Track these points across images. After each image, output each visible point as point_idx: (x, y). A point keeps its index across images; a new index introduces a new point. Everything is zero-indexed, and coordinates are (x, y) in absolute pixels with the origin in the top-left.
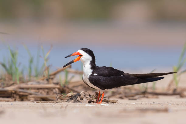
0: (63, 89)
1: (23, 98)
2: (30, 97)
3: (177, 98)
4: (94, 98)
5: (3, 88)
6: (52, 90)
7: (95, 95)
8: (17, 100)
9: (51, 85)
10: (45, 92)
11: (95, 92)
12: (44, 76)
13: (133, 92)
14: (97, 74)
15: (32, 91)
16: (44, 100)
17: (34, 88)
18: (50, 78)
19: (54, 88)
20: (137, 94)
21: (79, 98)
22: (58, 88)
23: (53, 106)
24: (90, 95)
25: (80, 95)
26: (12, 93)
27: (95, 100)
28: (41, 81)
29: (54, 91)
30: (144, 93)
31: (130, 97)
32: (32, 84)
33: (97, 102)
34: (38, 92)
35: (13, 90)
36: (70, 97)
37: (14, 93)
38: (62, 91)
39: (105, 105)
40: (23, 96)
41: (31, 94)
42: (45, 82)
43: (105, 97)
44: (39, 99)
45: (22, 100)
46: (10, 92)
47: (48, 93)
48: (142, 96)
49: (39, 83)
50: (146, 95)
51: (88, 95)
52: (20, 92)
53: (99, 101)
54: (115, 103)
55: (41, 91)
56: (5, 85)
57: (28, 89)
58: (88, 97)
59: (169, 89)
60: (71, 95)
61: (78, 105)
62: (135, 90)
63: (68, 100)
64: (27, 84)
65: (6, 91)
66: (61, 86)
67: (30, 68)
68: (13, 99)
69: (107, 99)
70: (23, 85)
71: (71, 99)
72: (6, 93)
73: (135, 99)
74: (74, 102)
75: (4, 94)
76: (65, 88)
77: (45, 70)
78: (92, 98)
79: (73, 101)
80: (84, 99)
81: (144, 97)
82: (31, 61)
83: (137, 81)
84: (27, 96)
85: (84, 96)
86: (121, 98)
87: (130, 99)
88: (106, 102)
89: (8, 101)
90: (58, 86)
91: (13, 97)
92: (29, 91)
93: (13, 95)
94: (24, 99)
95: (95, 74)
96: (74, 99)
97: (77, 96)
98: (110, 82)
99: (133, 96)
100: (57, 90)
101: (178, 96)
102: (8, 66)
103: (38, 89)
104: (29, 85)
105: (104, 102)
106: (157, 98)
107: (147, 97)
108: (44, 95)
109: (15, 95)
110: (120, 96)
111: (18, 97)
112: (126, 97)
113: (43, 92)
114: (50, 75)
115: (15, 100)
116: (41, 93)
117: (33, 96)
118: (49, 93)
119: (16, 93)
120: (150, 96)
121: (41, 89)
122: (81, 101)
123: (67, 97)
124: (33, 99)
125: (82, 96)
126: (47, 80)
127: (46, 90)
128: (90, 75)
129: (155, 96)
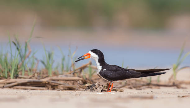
0: (85, 81)
1: (54, 87)
2: (60, 87)
3: (175, 89)
4: (105, 87)
5: (39, 79)
6: (77, 82)
7: (106, 86)
8: (50, 89)
9: (76, 78)
10: (71, 83)
11: (106, 83)
12: (71, 71)
13: (142, 83)
14: (106, 70)
15: (61, 82)
16: (70, 89)
17: (63, 80)
18: (75, 73)
19: (78, 80)
20: (143, 85)
21: (94, 88)
22: (82, 80)
23: (71, 94)
24: (103, 86)
25: (95, 86)
26: (46, 84)
27: (106, 90)
28: (68, 75)
29: (78, 82)
30: (149, 85)
31: (138, 87)
32: (61, 77)
33: (108, 91)
34: (66, 83)
35: (47, 82)
36: (87, 87)
37: (47, 84)
38: (85, 83)
39: (112, 93)
40: (54, 86)
41: (60, 84)
42: (72, 75)
43: (114, 87)
44: (66, 88)
45: (54, 89)
46: (44, 83)
47: (73, 84)
48: (147, 86)
49: (67, 76)
50: (150, 86)
51: (101, 86)
52: (52, 83)
53: (110, 90)
54: (122, 91)
55: (68, 82)
56: (41, 77)
57: (58, 80)
58: (101, 87)
59: (170, 82)
60: (88, 86)
61: (91, 93)
62: (144, 82)
63: (86, 89)
64: (58, 77)
65: (41, 82)
66: (83, 79)
67: (63, 64)
68: (47, 88)
69: (116, 89)
70: (55, 78)
71: (89, 88)
72: (41, 84)
73: (141, 89)
74: (91, 91)
75: (40, 84)
76: (87, 80)
77: (72, 66)
78: (104, 88)
79: (89, 90)
80: (98, 89)
81: (149, 88)
82: (63, 59)
83: (140, 75)
84: (57, 86)
85: (98, 86)
86: (130, 88)
87: (137, 89)
88: (115, 91)
89: (43, 90)
90: (81, 79)
91: (47, 87)
92: (59, 82)
93: (46, 85)
94: (56, 88)
95: (104, 70)
96: (90, 89)
97: (93, 86)
98: (116, 76)
99: (140, 87)
100: (80, 81)
101: (175, 87)
102: (46, 63)
103: (66, 80)
104: (60, 77)
105: (114, 91)
106: (159, 88)
107: (151, 88)
108: (70, 85)
109: (48, 85)
110: (129, 86)
111: (50, 87)
112: (134, 87)
113: (70, 83)
114: (76, 70)
115: (48, 89)
116: (68, 84)
117: (62, 86)
118: (75, 84)
119: (49, 83)
120: (153, 87)
121: (68, 80)
122: (96, 90)
123: (86, 87)
124: (62, 88)
125: (97, 86)
126: (73, 74)
127: (72, 82)
128: (100, 70)
129: (157, 87)
